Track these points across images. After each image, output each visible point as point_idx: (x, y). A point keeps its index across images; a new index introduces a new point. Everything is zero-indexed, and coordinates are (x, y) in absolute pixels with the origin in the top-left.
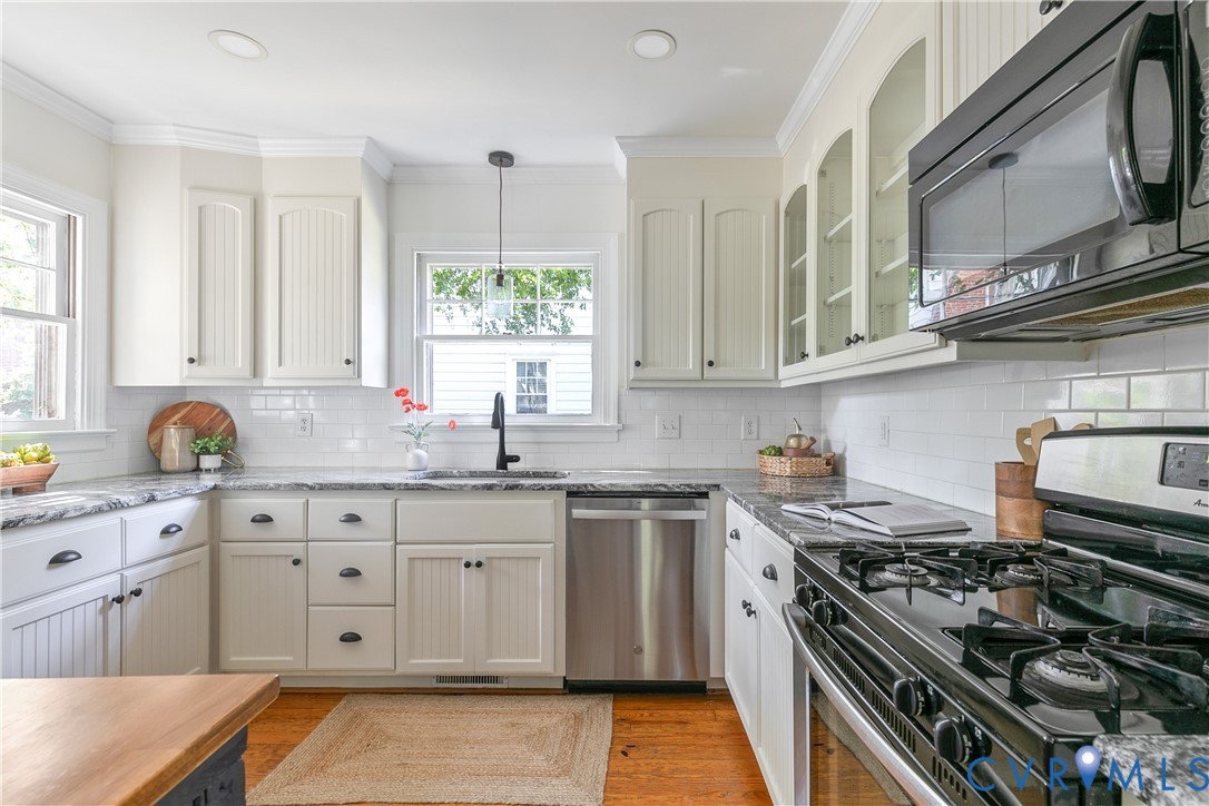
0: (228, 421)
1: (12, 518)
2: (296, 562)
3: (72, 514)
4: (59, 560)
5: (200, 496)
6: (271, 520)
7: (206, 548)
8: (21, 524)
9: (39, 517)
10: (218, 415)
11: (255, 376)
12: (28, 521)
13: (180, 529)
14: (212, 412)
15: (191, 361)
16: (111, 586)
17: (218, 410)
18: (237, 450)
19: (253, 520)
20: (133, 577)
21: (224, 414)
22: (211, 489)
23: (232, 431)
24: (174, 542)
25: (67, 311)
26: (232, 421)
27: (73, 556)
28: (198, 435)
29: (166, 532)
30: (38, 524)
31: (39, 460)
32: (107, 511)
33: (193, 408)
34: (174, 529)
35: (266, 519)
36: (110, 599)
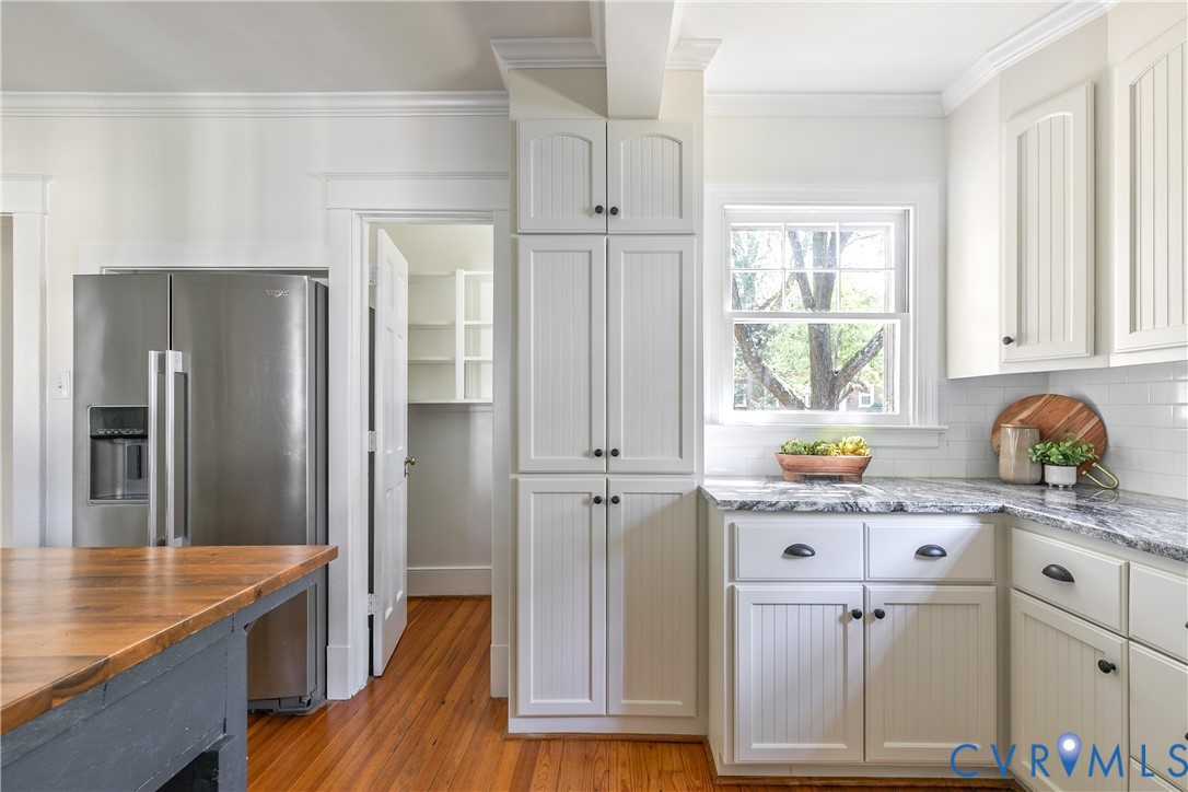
0: (1096, 419)
1: (747, 499)
2: (1106, 667)
3: (803, 508)
4: (795, 551)
5: (982, 515)
6: (1073, 581)
7: (992, 589)
8: (755, 508)
9: (772, 505)
10: (1080, 412)
11: (1096, 352)
12: (761, 506)
13: (944, 554)
14: (1072, 409)
15: (1008, 341)
16: (852, 596)
17: (1080, 405)
18: (1108, 463)
19: (1047, 572)
20: (879, 595)
21: (1090, 409)
22: (995, 511)
23: (1100, 437)
24: (935, 569)
25: (903, 306)
26: (1101, 421)
27: (808, 552)
28: (1043, 438)
29: (924, 553)
30: (769, 511)
31: (854, 452)
32: (841, 513)
33: (1046, 403)
34: (936, 552)
35: (1064, 576)
36: (849, 610)
